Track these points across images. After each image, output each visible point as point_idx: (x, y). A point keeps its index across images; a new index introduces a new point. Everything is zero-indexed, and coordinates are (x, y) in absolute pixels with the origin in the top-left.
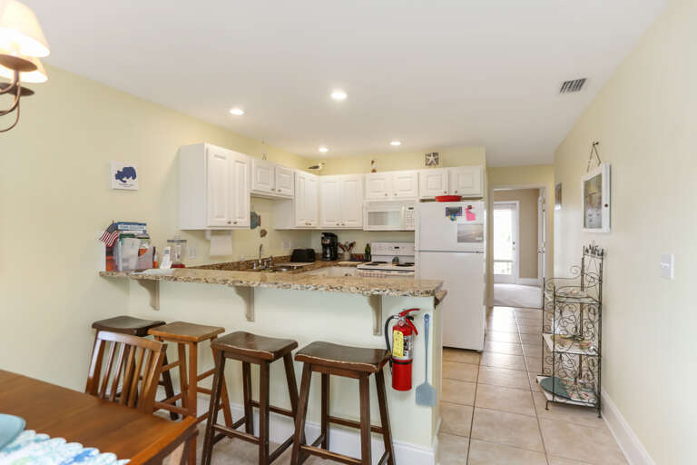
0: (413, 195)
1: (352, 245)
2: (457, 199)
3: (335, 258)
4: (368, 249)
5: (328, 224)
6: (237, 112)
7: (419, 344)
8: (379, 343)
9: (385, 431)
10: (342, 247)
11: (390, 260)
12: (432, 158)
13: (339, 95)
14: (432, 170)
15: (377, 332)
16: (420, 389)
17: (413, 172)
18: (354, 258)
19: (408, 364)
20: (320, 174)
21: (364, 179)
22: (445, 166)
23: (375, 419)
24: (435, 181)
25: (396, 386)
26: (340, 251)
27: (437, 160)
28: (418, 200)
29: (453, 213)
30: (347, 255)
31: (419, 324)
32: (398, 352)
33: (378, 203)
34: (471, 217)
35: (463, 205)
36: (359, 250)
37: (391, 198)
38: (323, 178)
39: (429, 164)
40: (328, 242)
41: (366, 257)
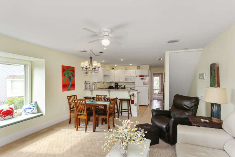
0: (134, 75)
1: (121, 85)
2: (143, 76)
3: (118, 88)
4: (125, 86)
5: (116, 81)
6: (103, 61)
7: (135, 97)
8: (130, 98)
9: (130, 110)
10: (119, 86)
11: (130, 88)
12: (138, 67)
13: (122, 60)
14: (138, 70)
15: (129, 96)
16: (135, 104)
17: (134, 70)
18: (122, 88)
19: (134, 100)
20: (114, 70)
21: (124, 72)
22: (141, 69)
23: (129, 109)
24: (139, 72)
25: (132, 103)
26: (119, 87)
27: (139, 68)
28: (135, 76)
29: (142, 79)
30: (120, 88)
31: (135, 95)
32: (132, 99)
33: (127, 77)
34: (145, 80)
35: (144, 77)
36: (123, 86)
37: (130, 76)
38: (115, 71)
39: (138, 69)
40: (116, 85)
41: (124, 88)
